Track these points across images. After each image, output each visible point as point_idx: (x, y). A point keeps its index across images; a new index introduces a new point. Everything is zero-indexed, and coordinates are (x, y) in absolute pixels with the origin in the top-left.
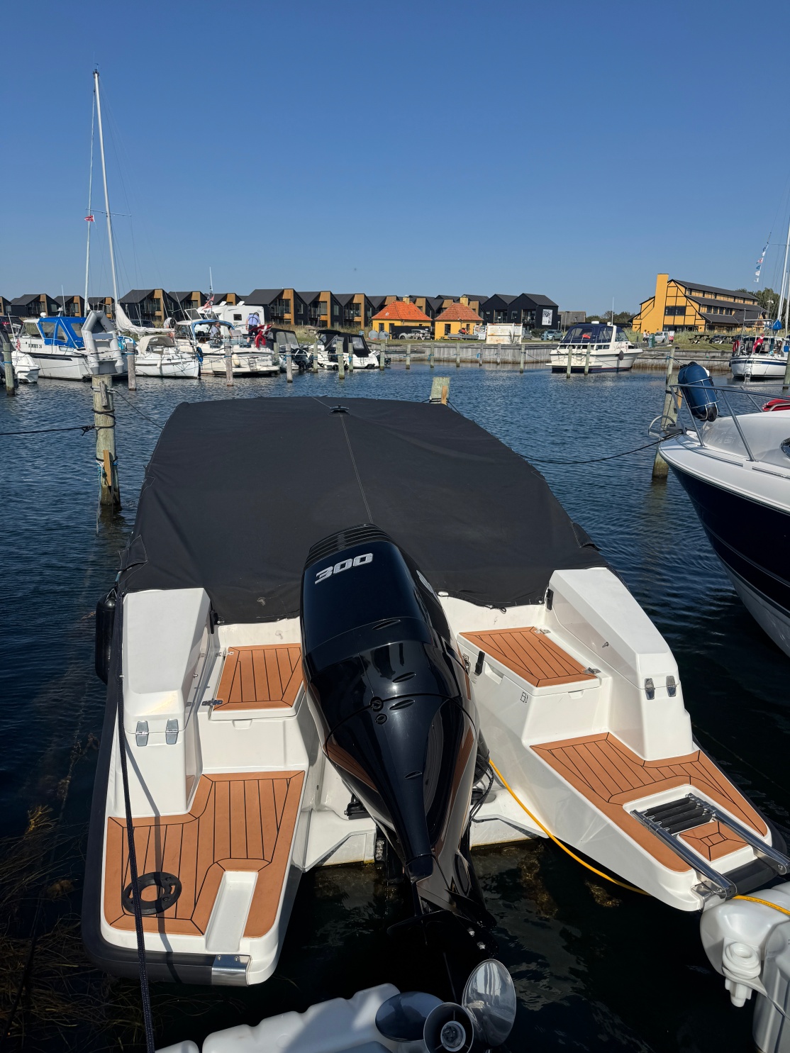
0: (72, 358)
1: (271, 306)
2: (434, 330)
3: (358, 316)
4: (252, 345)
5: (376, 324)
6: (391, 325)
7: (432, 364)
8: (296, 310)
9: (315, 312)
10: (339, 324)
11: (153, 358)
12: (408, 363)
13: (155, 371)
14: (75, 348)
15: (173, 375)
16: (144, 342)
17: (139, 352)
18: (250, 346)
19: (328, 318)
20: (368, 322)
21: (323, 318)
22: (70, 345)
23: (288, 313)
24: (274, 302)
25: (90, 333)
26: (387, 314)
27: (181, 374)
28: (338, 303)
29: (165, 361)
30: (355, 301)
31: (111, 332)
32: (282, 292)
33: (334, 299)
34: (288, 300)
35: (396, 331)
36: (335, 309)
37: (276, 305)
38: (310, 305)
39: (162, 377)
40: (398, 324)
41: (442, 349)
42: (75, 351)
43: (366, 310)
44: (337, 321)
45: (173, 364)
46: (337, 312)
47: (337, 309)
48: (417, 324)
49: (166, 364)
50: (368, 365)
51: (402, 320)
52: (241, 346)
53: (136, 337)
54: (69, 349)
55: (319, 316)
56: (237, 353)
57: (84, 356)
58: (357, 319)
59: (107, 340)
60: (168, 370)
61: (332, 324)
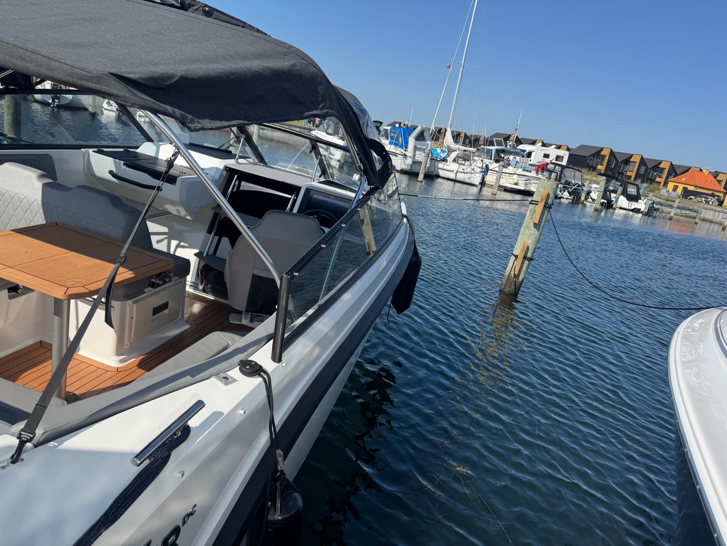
0: (398, 155)
1: (590, 158)
2: (724, 199)
3: (660, 177)
4: (533, 171)
5: (671, 186)
6: (685, 189)
7: (697, 220)
8: (609, 164)
9: (624, 168)
10: (642, 181)
11: (454, 167)
12: (672, 214)
13: (452, 176)
14: (403, 149)
15: (462, 180)
16: (453, 155)
17: (448, 161)
18: (531, 172)
19: (633, 175)
20: (666, 184)
21: (629, 173)
22: (401, 147)
23: (601, 165)
24: (593, 155)
25: (414, 140)
26: (684, 179)
27: (467, 181)
28: (645, 164)
29: (460, 170)
30: (661, 166)
31: (428, 142)
32: (602, 149)
33: (643, 161)
34: (604, 156)
35: (686, 194)
36: (641, 169)
37: (594, 158)
38: (621, 162)
39: (455, 181)
40: (691, 188)
41: (717, 213)
42: (403, 151)
43: (669, 174)
44: (640, 178)
45: (465, 173)
46: (642, 171)
47: (643, 169)
48: (710, 192)
49: (460, 172)
50: (635, 208)
51: (696, 186)
52: (523, 170)
53: (450, 151)
54: (399, 149)
55: (626, 171)
56: (518, 175)
57: (405, 156)
58: (658, 179)
59: (424, 147)
60: (460, 177)
61: (635, 179)
